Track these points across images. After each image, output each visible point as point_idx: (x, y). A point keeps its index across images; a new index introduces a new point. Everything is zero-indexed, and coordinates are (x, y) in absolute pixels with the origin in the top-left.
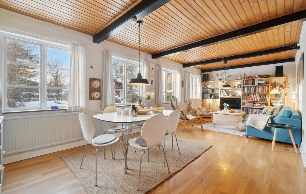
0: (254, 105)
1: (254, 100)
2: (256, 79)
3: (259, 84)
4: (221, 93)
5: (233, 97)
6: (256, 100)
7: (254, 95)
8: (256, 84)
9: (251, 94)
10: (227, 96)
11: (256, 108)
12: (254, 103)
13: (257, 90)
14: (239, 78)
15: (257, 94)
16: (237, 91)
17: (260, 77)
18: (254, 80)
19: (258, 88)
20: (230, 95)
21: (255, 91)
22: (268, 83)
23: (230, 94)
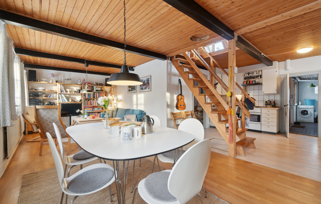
0: (94, 109)
1: (93, 105)
2: (94, 86)
3: (97, 90)
4: (59, 98)
5: (73, 102)
6: (95, 105)
7: (93, 100)
8: (95, 91)
9: (91, 99)
10: (66, 102)
11: (95, 112)
12: (93, 107)
13: (95, 95)
14: (79, 83)
15: (95, 99)
16: (75, 96)
17: (97, 84)
18: (93, 87)
19: (96, 94)
20: (70, 101)
21: (94, 97)
22: (102, 91)
23: (70, 99)
